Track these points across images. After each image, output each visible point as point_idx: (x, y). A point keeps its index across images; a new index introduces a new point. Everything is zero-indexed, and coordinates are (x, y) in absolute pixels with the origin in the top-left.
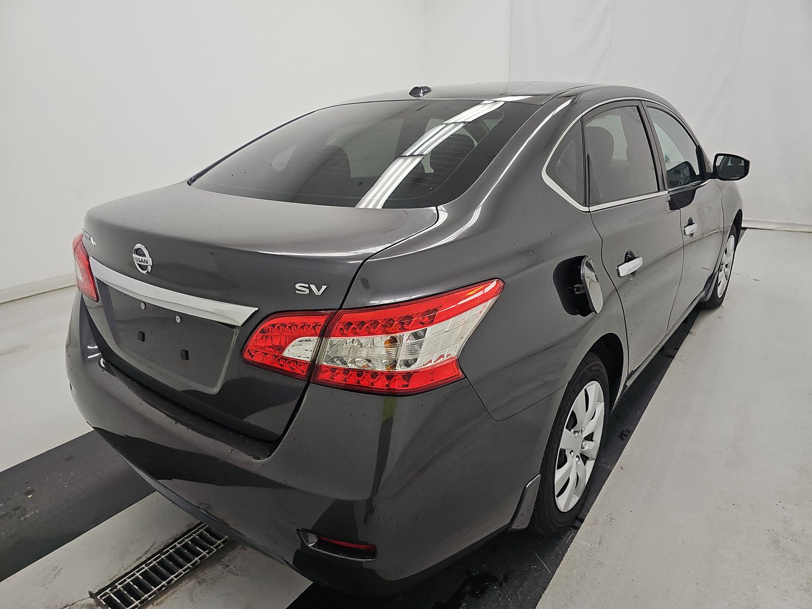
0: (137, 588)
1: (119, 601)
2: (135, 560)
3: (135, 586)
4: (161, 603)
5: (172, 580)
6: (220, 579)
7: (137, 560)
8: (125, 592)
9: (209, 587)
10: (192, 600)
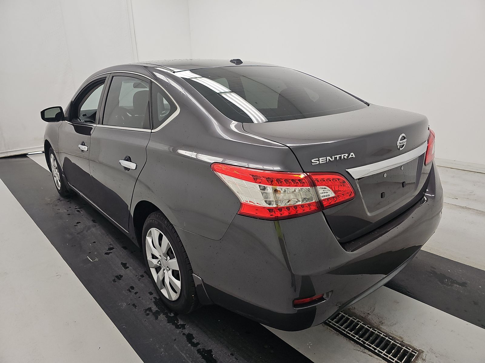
0: (394, 350)
1: (406, 357)
2: (372, 357)
3: (393, 352)
4: (400, 337)
5: (383, 335)
6: (378, 315)
7: (371, 356)
8: (399, 355)
9: (385, 318)
10: (396, 324)
